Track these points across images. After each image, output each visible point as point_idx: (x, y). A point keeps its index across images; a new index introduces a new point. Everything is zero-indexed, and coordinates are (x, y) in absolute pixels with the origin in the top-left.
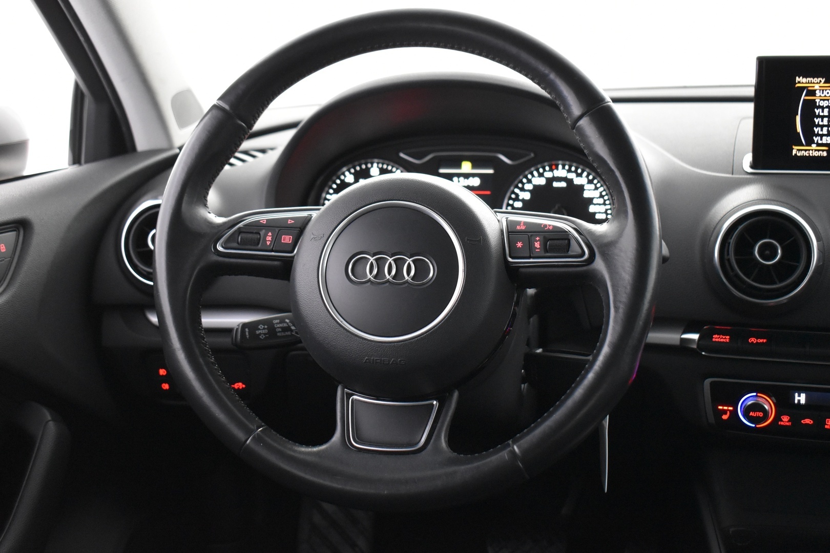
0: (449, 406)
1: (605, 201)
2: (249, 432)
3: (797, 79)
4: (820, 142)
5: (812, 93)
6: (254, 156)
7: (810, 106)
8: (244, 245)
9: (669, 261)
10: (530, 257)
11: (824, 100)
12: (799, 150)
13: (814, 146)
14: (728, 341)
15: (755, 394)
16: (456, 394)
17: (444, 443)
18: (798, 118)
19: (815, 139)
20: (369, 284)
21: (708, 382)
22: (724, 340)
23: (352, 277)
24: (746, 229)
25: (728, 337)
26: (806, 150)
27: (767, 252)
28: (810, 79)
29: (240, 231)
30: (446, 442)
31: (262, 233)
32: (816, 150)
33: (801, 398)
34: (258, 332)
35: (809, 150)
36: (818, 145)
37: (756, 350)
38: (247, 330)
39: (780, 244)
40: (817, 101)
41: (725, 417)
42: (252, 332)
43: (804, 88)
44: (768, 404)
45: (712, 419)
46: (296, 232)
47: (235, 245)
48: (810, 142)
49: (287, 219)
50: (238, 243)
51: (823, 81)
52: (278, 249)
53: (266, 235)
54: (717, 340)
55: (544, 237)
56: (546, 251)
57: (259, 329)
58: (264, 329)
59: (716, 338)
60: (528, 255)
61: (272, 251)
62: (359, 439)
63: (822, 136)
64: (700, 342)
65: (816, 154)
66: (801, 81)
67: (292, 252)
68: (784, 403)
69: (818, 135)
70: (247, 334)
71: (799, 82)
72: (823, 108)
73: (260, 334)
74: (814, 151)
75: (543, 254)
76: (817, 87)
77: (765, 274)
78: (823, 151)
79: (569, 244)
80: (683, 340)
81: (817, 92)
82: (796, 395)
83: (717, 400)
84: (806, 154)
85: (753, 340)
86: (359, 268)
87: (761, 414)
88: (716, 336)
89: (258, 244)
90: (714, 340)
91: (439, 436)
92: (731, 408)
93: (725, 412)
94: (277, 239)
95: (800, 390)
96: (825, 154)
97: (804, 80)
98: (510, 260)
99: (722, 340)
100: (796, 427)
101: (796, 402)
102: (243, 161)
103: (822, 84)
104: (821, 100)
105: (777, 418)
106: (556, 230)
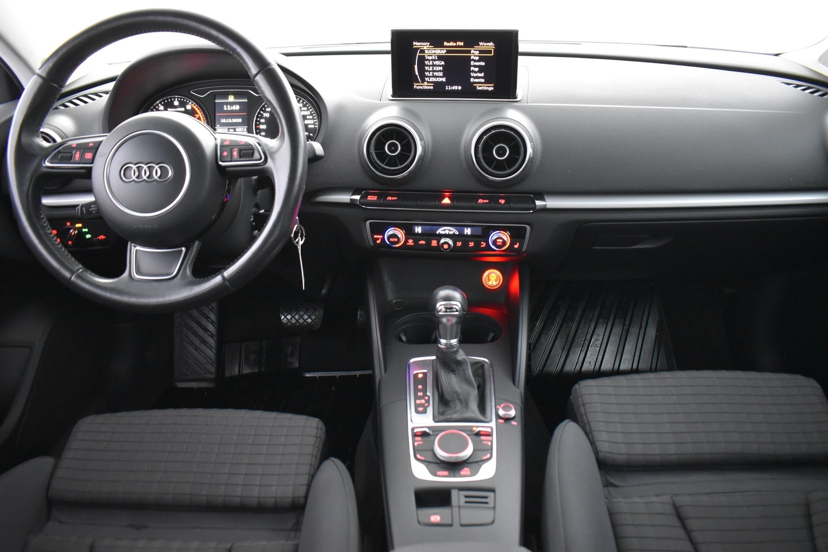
0: (192, 250)
1: (313, 117)
2: (72, 272)
3: (414, 43)
4: (429, 80)
5: (423, 51)
6: (93, 99)
7: (422, 59)
8: (62, 160)
9: (323, 159)
10: (231, 161)
11: (430, 56)
12: (417, 86)
13: (426, 83)
14: (376, 199)
15: (393, 228)
16: (197, 243)
17: (188, 272)
18: (416, 67)
19: (426, 79)
20: (133, 182)
21: (368, 222)
22: (374, 199)
23: (124, 179)
24: (382, 134)
25: (376, 197)
26: (421, 86)
27: (393, 148)
28: (421, 43)
29: (59, 152)
30: (190, 271)
31: (74, 152)
32: (427, 86)
33: (418, 230)
34: (91, 209)
35: (423, 85)
36: (428, 82)
37: (392, 204)
38: (84, 208)
39: (400, 143)
40: (426, 56)
41: (378, 242)
42: (87, 210)
43: (419, 48)
44: (400, 234)
45: (372, 243)
46: (94, 151)
47: (57, 161)
48: (423, 81)
49: (89, 143)
50: (59, 159)
51: (429, 44)
52: (83, 162)
53: (76, 153)
54: (370, 199)
55: (240, 149)
56: (240, 157)
57: (92, 208)
58: (95, 207)
59: (370, 198)
60: (230, 160)
61: (80, 163)
62: (138, 272)
63: (430, 77)
64: (361, 201)
65: (428, 88)
66: (416, 44)
67: (92, 163)
68: (409, 232)
69: (427, 77)
70: (84, 211)
71: (415, 45)
72: (429, 60)
73: (93, 210)
74: (426, 86)
75: (238, 159)
76: (425, 48)
77: (392, 161)
78: (431, 86)
79: (253, 153)
80: (351, 200)
81: (425, 51)
82: (416, 228)
83: (373, 233)
84: (421, 88)
85: (389, 198)
86: (128, 173)
87: (396, 240)
88: (370, 196)
89: (71, 159)
90: (368, 199)
91: (185, 269)
92: (381, 237)
93: (378, 239)
94: (82, 156)
95: (418, 225)
96: (432, 88)
97: (418, 44)
98: (220, 163)
99: (373, 199)
100: (416, 246)
101: (416, 232)
102: (86, 102)
103: (428, 46)
104: (428, 56)
105: (406, 241)
106: (246, 144)
